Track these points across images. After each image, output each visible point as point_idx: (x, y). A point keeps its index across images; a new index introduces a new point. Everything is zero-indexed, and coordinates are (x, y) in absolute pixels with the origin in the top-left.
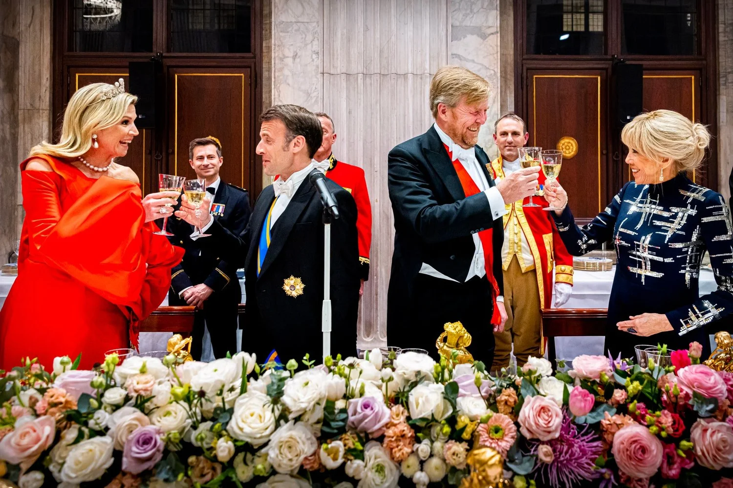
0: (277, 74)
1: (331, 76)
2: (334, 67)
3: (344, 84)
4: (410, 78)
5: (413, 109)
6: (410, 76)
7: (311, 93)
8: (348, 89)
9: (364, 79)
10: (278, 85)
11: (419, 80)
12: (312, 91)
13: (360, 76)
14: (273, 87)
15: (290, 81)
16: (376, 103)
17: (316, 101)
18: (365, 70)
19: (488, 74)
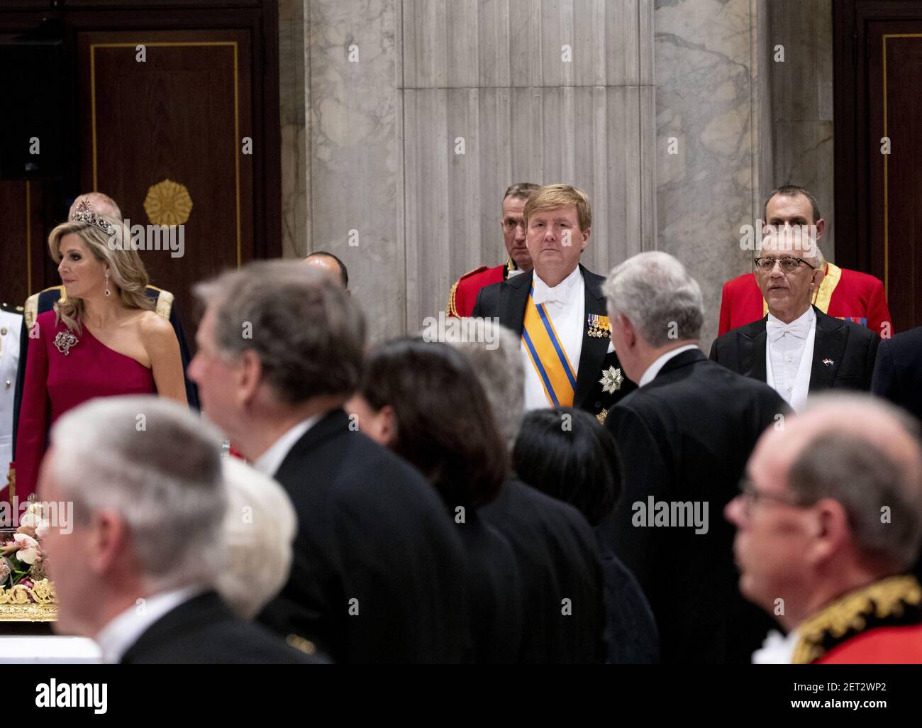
0: (314, 79)
1: (419, 93)
2: (423, 73)
3: (443, 109)
4: (568, 96)
5: (576, 156)
6: (568, 91)
7: (381, 117)
8: (451, 117)
9: (481, 98)
10: (318, 102)
11: (587, 96)
12: (384, 115)
13: (474, 93)
14: (307, 105)
15: (341, 94)
16: (505, 144)
17: (392, 133)
18: (482, 78)
19: (734, 73)
